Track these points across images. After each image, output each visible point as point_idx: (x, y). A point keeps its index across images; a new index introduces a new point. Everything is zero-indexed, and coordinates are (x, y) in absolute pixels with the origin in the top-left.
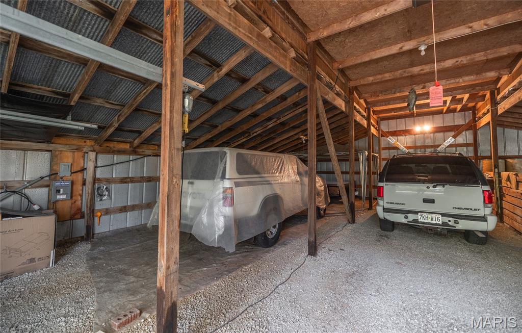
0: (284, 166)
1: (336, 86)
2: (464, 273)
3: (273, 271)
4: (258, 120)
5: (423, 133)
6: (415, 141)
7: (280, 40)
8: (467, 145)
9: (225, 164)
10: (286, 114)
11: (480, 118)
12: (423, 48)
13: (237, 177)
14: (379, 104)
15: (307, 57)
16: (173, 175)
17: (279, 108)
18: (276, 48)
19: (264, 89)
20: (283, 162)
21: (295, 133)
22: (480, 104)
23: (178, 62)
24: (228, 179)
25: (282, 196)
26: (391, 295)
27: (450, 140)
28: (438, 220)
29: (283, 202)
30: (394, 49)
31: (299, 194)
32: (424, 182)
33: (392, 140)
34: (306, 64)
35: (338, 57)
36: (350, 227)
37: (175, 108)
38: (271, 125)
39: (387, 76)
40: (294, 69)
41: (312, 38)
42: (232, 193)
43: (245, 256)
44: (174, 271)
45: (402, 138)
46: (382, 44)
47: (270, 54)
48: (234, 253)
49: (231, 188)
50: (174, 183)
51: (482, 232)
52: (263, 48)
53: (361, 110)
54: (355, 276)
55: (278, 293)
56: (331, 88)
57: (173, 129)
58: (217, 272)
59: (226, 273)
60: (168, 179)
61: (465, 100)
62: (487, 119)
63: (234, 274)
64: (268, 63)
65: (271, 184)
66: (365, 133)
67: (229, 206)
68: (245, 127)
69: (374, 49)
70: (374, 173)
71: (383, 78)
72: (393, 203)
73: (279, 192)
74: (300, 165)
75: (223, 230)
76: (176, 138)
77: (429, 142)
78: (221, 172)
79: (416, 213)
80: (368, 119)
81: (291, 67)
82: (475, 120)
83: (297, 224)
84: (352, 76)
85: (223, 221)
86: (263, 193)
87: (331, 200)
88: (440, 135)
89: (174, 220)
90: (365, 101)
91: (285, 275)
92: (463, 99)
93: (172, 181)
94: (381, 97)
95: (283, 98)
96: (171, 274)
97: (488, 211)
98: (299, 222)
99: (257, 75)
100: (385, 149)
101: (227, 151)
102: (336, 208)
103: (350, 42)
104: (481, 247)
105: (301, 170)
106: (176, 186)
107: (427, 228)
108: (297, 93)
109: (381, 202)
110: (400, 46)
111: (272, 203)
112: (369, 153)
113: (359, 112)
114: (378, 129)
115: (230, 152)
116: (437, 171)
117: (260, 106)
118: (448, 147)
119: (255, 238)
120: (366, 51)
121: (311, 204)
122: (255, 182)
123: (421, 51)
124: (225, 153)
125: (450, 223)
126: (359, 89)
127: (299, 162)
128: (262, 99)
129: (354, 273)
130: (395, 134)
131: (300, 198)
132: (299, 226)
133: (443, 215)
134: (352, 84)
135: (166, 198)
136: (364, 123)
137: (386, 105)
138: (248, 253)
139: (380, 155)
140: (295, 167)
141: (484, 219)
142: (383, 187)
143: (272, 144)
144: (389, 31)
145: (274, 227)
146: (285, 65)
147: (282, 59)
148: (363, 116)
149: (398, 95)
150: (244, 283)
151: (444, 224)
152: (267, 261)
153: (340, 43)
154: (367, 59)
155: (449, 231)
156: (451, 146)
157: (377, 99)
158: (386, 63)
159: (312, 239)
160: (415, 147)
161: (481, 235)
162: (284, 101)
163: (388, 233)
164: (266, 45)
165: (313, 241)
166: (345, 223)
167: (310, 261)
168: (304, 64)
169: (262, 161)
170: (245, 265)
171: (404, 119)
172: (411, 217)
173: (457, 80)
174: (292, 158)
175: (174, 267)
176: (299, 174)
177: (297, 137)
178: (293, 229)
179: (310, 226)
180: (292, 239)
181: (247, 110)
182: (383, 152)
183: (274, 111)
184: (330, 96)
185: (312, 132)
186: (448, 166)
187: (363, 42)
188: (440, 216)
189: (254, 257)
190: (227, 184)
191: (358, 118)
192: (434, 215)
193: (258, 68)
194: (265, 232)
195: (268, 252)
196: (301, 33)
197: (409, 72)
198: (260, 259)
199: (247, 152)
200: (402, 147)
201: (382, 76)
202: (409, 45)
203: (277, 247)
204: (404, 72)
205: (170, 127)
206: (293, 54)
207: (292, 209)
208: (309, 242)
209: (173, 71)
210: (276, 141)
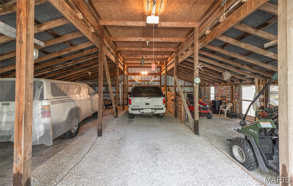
0: (81, 90)
1: (111, 49)
2: (157, 129)
3: (79, 149)
4: (62, 61)
5: (145, 75)
6: (142, 79)
7: (86, 21)
8: (158, 81)
9: (43, 90)
10: (81, 59)
11: (162, 71)
12: (147, 42)
13: (52, 98)
14: (129, 60)
15: (99, 32)
16: (28, 101)
17: (78, 55)
18: (84, 25)
19: (70, 43)
20: (80, 88)
21: (85, 70)
22: (162, 66)
23: (31, 28)
24: (46, 100)
25: (81, 107)
26: (136, 143)
27: (153, 79)
28: (150, 111)
29: (81, 111)
30: (138, 39)
31: (90, 105)
32: (145, 96)
33: (133, 77)
34: (98, 36)
35: (113, 35)
36: (116, 119)
37: (29, 58)
38: (70, 64)
39: (134, 49)
40: (93, 38)
41: (102, 23)
42: (50, 109)
43: (57, 147)
44: (29, 160)
45: (137, 76)
46: (133, 36)
47: (82, 28)
48: (52, 146)
49: (49, 106)
50: (29, 105)
51: (162, 114)
52: (77, 25)
53: (121, 62)
54: (122, 140)
55: (85, 158)
56: (109, 50)
57: (28, 71)
58: (38, 161)
59: (45, 159)
60: (24, 103)
61: (158, 64)
62: (164, 72)
63: (52, 158)
64: (76, 30)
65: (74, 101)
66: (122, 73)
67: (48, 117)
68: (50, 64)
69: (130, 37)
70: (125, 93)
71: (131, 49)
72: (135, 106)
73: (79, 105)
74: (90, 89)
75: (43, 133)
76: (30, 77)
77: (146, 79)
78: (39, 95)
79: (143, 109)
80: (124, 66)
81: (91, 37)
82: (161, 72)
83: (87, 123)
84: (118, 45)
85: (43, 127)
86: (70, 106)
87: (105, 107)
88: (150, 76)
89: (29, 128)
90: (123, 57)
91: (87, 149)
92: (158, 63)
93: (28, 104)
94: (130, 57)
95: (82, 51)
96: (26, 162)
97: (164, 106)
98: (88, 122)
99: (67, 35)
100: (130, 81)
101: (43, 81)
102: (108, 111)
103: (120, 31)
104: (161, 119)
105: (90, 92)
106: (30, 107)
107: (146, 115)
108: (91, 50)
109: (130, 106)
110: (139, 38)
111: (75, 112)
112: (124, 83)
113: (120, 63)
114: (127, 72)
115: (46, 82)
116: (150, 92)
117: (66, 53)
118: (152, 81)
119: (64, 134)
120: (126, 37)
121: (100, 110)
122: (64, 100)
123: (147, 43)
124: (42, 83)
125: (153, 112)
126: (121, 52)
127: (89, 87)
128: (67, 49)
129: (121, 139)
130: (134, 74)
131: (90, 108)
132: (88, 123)
133: (152, 109)
134: (118, 49)
135: (24, 115)
136: (122, 68)
137: (131, 61)
138: (59, 145)
139: (128, 84)
140: (87, 90)
141: (162, 109)
142: (131, 99)
143: (68, 75)
144: (137, 32)
145: (76, 126)
146: (89, 35)
147: (87, 32)
148: (122, 65)
149: (137, 58)
150: (62, 160)
151: (152, 112)
152: (74, 146)
153: (115, 30)
154: (127, 40)
155: (153, 115)
156: (153, 81)
157: (128, 58)
158: (134, 44)
159: (100, 128)
160: (142, 81)
161: (162, 115)
162: (82, 52)
163: (132, 119)
164: (79, 23)
165: (100, 129)
166: (113, 118)
167: (99, 139)
168: (97, 36)
169: (68, 88)
170: (59, 151)
171: (137, 68)
172: (141, 111)
173: (157, 56)
174: (85, 85)
175: (29, 157)
176: (89, 94)
177: (85, 72)
178: (85, 126)
179: (99, 121)
180: (86, 131)
181: (55, 54)
182: (129, 82)
183: (74, 57)
184: (109, 54)
185: (101, 73)
186: (152, 89)
187: (126, 33)
188: (151, 109)
189: (64, 146)
190: (45, 103)
191: (120, 66)
192: (149, 109)
193: (69, 31)
194: (70, 130)
195: (73, 141)
196: (96, 19)
197: (142, 50)
198: (68, 146)
199: (58, 82)
200: (136, 80)
201: (132, 48)
202: (143, 39)
203: (78, 137)
204: (140, 49)
205: (26, 70)
206: (93, 30)
207: (86, 114)
208: (98, 130)
209: (28, 33)
210: (72, 74)
